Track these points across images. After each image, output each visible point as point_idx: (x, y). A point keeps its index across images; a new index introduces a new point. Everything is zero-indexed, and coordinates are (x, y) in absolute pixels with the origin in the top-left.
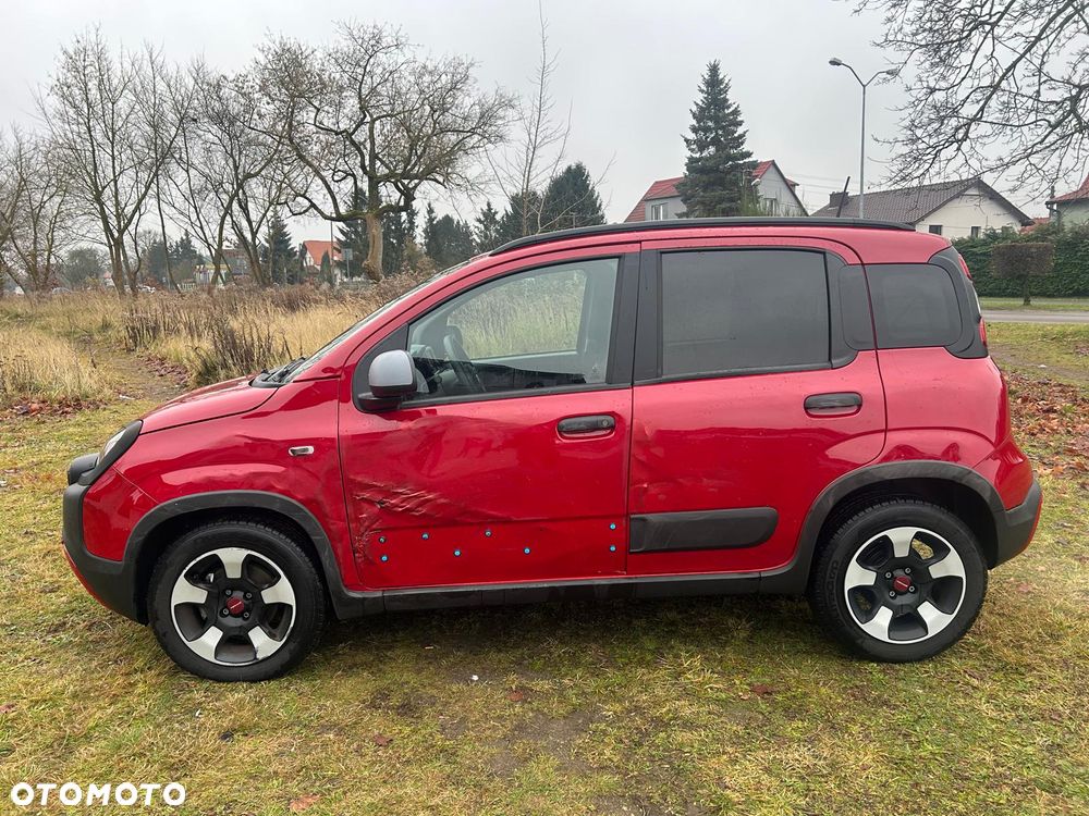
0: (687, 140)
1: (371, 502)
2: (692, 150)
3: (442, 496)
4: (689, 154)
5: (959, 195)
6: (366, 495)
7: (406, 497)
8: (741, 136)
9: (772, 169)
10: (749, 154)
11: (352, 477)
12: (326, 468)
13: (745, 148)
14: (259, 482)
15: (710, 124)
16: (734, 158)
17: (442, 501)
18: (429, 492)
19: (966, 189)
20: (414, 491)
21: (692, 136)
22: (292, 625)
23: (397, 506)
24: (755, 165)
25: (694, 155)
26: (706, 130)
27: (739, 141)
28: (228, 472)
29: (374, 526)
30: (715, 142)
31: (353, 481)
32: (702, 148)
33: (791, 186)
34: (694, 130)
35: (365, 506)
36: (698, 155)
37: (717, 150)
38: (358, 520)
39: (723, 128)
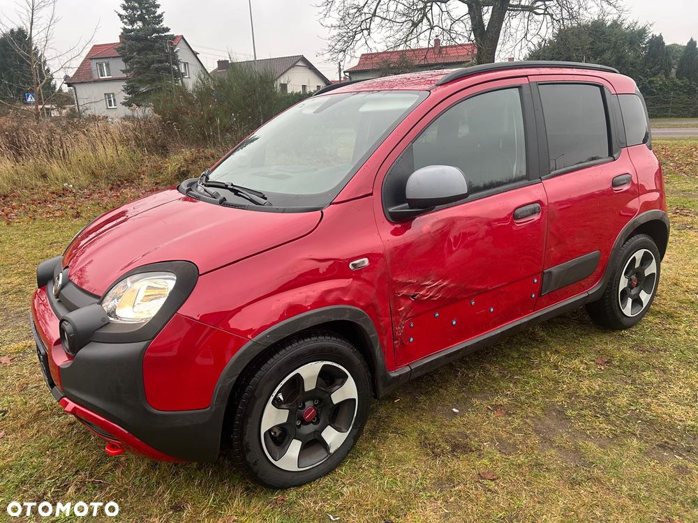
0: (120, 15)
1: (406, 297)
2: (125, 23)
3: (452, 282)
4: (123, 25)
5: (294, 66)
6: (405, 292)
7: (432, 287)
8: (160, 16)
9: (182, 41)
10: (167, 30)
11: (394, 279)
12: (378, 275)
13: (164, 24)
14: (330, 298)
15: (136, 5)
16: (158, 31)
17: (452, 285)
18: (444, 281)
19: (297, 62)
20: (434, 282)
21: (123, 13)
22: (355, 415)
23: (423, 296)
24: (173, 38)
25: (127, 27)
26: (133, 8)
27: (159, 19)
28: (304, 295)
29: (408, 316)
30: (141, 18)
31: (395, 282)
32: (132, 22)
33: (195, 54)
34: (125, 8)
35: (402, 300)
36: (130, 27)
37: (144, 25)
38: (398, 313)
39: (145, 8)
